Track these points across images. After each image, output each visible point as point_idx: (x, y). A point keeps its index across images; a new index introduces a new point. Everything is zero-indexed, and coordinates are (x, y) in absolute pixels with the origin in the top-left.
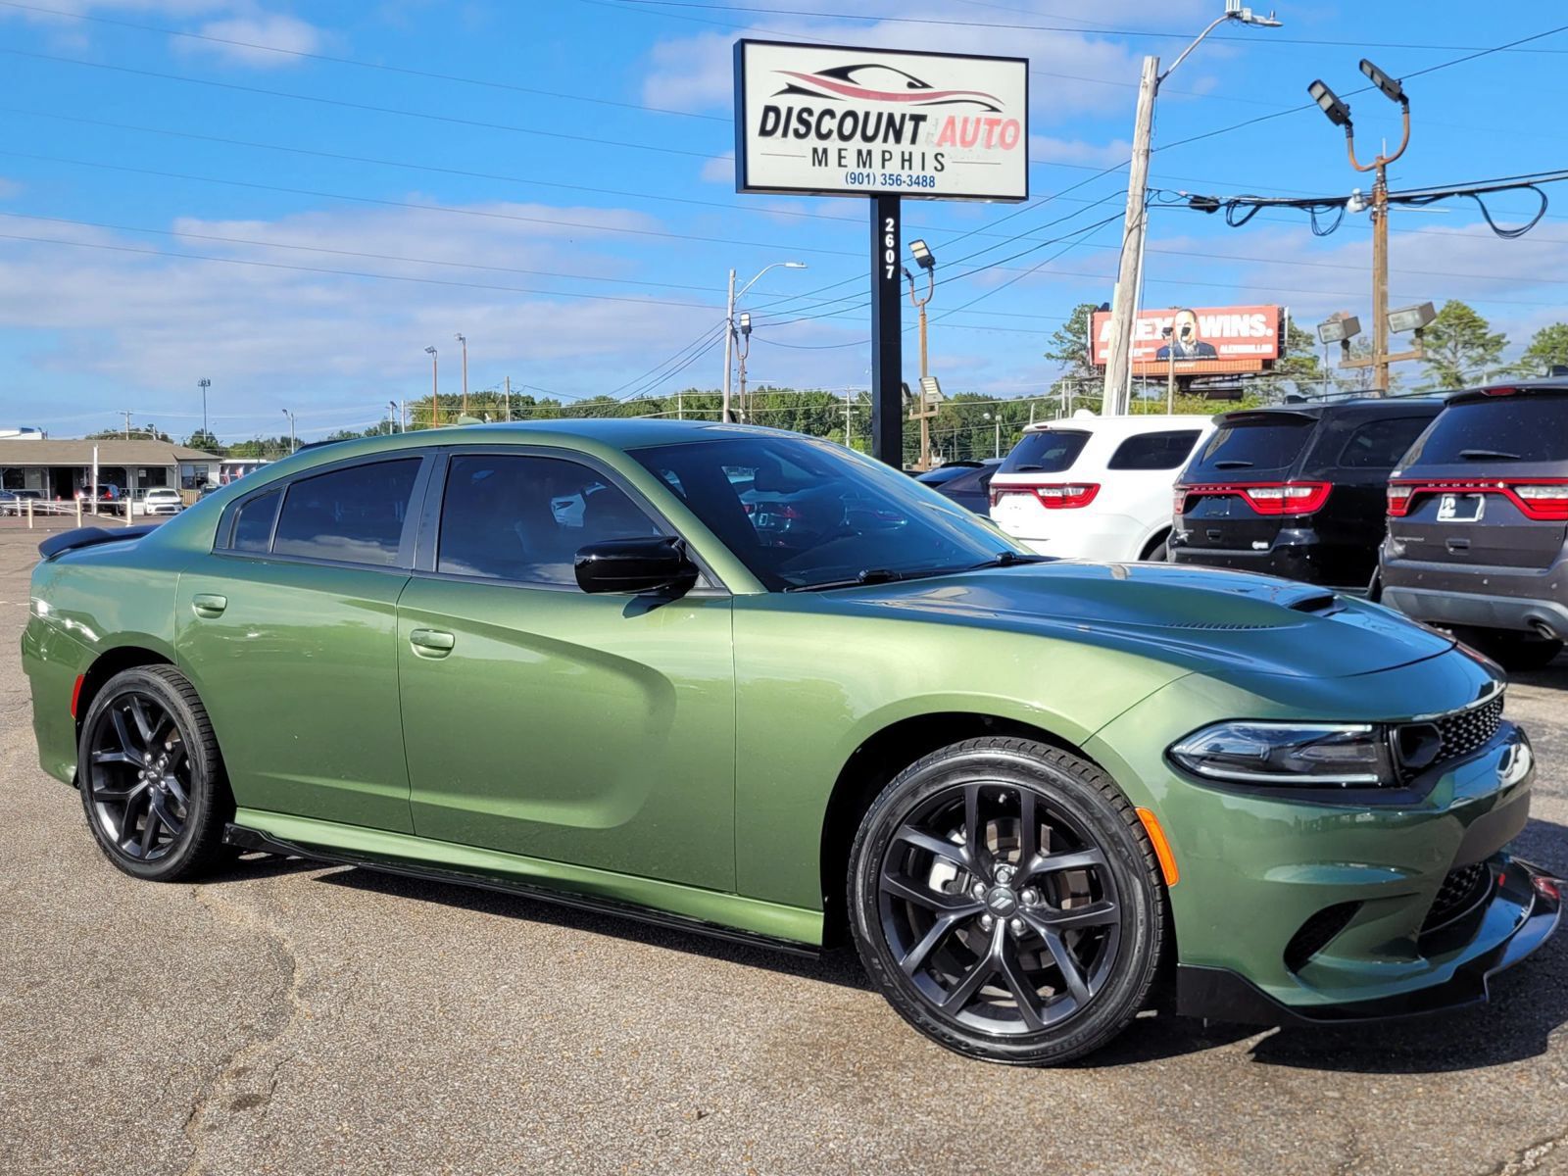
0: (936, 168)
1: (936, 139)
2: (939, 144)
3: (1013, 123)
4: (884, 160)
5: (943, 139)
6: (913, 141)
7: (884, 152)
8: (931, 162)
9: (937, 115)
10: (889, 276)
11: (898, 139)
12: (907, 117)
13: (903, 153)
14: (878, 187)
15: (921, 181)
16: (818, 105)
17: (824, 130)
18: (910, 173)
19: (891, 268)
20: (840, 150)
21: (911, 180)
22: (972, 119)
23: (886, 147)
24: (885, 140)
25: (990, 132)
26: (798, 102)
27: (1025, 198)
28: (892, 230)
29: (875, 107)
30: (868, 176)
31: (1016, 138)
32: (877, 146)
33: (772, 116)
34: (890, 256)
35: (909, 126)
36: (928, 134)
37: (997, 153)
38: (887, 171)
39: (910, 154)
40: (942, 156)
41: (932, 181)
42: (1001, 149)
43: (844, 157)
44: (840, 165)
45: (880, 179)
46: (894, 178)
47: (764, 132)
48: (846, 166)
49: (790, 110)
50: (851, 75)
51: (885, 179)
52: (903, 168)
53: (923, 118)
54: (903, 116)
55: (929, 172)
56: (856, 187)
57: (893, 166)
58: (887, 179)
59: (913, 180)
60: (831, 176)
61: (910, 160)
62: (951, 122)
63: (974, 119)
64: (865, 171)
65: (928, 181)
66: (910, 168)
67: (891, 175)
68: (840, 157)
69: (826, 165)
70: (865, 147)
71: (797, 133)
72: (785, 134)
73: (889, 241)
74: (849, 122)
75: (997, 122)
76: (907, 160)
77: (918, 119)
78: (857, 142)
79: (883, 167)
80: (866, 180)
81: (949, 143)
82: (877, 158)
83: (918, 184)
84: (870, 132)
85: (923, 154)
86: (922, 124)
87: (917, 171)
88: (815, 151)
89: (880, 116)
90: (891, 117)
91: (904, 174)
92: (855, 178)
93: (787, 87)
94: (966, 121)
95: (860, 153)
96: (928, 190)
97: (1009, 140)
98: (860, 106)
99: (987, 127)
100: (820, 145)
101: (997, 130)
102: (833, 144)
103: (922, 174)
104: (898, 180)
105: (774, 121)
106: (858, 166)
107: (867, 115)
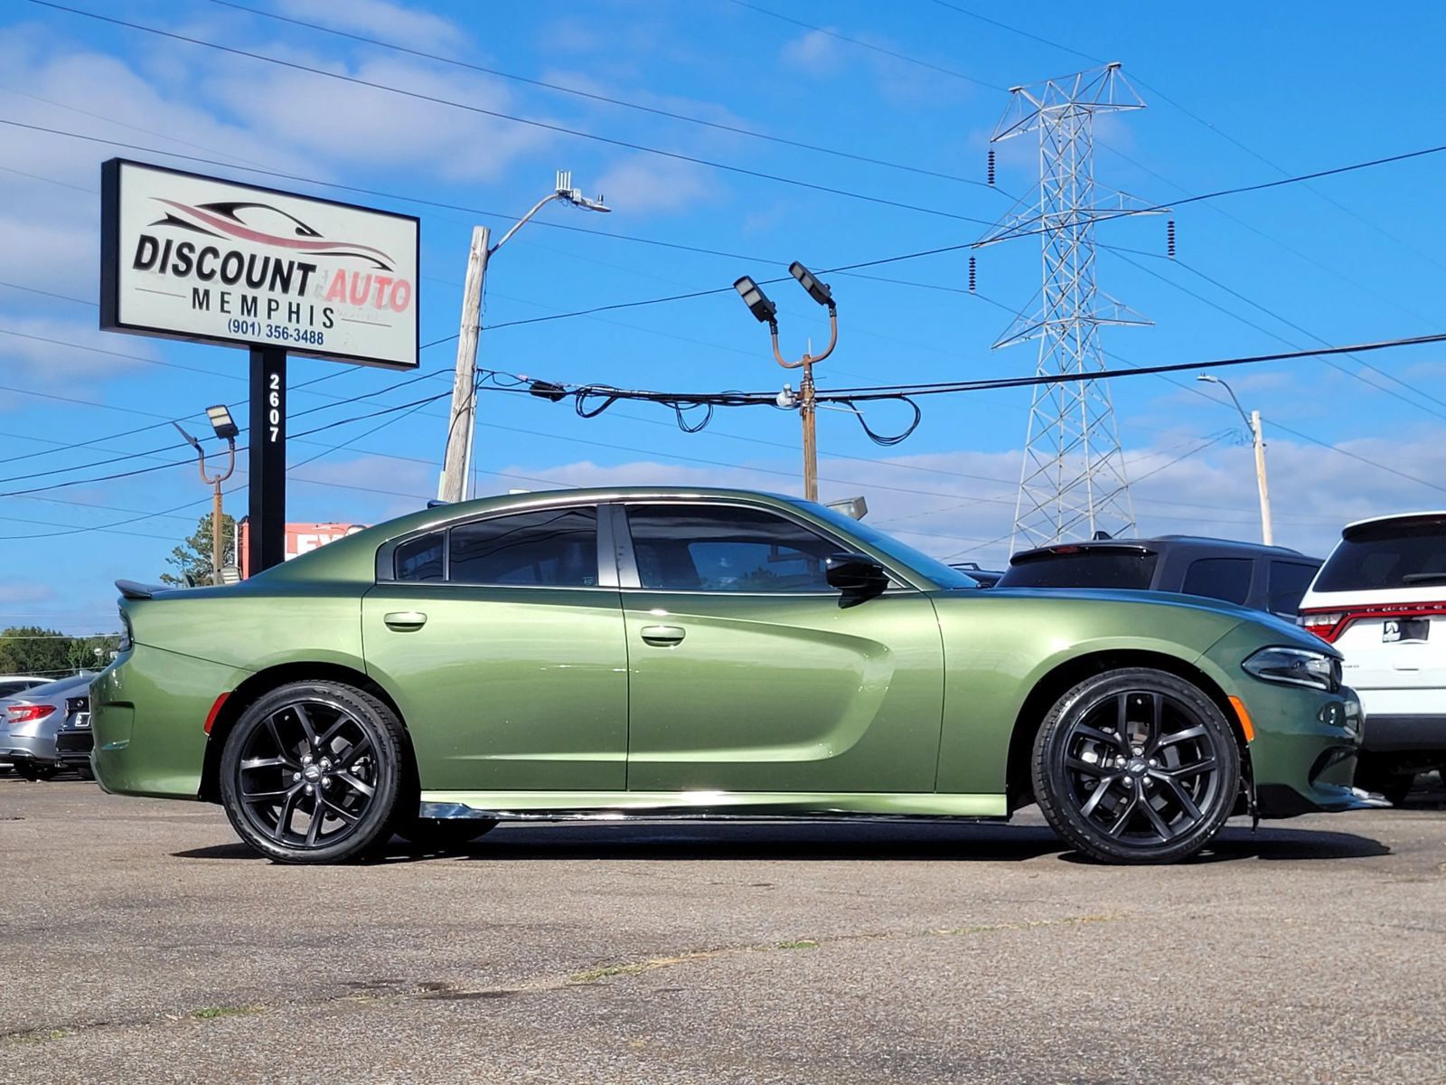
0: (324, 324)
1: (325, 292)
2: (329, 298)
3: (404, 283)
4: (270, 310)
5: (332, 294)
6: (302, 292)
7: (270, 301)
8: (319, 318)
9: (327, 267)
10: (273, 439)
11: (285, 288)
12: (296, 266)
13: (290, 304)
14: (263, 338)
15: (309, 336)
16: (201, 242)
17: (206, 270)
18: (297, 326)
19: (275, 430)
20: (223, 294)
21: (298, 334)
22: (363, 274)
23: (272, 295)
24: (272, 287)
25: (381, 291)
26: (178, 235)
27: (416, 366)
28: (277, 388)
29: (262, 250)
30: (253, 325)
31: (407, 300)
32: (263, 294)
33: (148, 246)
34: (274, 417)
35: (297, 276)
36: (318, 286)
37: (388, 315)
38: (273, 322)
39: (298, 305)
40: (332, 312)
41: (321, 336)
42: (391, 311)
43: (228, 302)
44: (222, 309)
45: (265, 330)
46: (281, 330)
47: (139, 264)
48: (229, 312)
49: (169, 243)
50: (236, 212)
51: (270, 330)
52: (290, 320)
53: (312, 268)
54: (291, 264)
55: (318, 327)
56: (239, 336)
57: (280, 318)
58: (273, 330)
59: (301, 335)
60: (213, 322)
61: (298, 313)
62: (341, 276)
63: (365, 275)
64: (250, 320)
65: (316, 337)
66: (298, 321)
67: (277, 327)
68: (223, 302)
69: (208, 308)
70: (250, 293)
71: (176, 269)
72: (163, 269)
73: (274, 400)
74: (233, 263)
75: (389, 281)
76: (294, 312)
77: (307, 269)
78: (241, 287)
79: (269, 317)
80: (250, 329)
81: (338, 299)
82: (262, 307)
83: (306, 339)
84: (256, 277)
85: (312, 307)
86: (310, 274)
87: (304, 325)
88: (196, 291)
89: (267, 260)
90: (278, 263)
91: (292, 327)
92: (238, 326)
93: (166, 217)
94: (356, 276)
95: (244, 298)
96: (316, 347)
97: (399, 301)
98: (246, 247)
99: (378, 286)
100: (202, 285)
101: (388, 290)
102: (216, 286)
103: (310, 329)
104: (284, 333)
105: (151, 254)
106: (243, 313)
107: (253, 258)
